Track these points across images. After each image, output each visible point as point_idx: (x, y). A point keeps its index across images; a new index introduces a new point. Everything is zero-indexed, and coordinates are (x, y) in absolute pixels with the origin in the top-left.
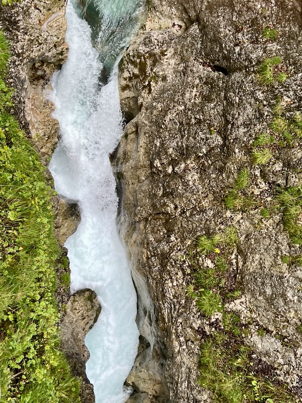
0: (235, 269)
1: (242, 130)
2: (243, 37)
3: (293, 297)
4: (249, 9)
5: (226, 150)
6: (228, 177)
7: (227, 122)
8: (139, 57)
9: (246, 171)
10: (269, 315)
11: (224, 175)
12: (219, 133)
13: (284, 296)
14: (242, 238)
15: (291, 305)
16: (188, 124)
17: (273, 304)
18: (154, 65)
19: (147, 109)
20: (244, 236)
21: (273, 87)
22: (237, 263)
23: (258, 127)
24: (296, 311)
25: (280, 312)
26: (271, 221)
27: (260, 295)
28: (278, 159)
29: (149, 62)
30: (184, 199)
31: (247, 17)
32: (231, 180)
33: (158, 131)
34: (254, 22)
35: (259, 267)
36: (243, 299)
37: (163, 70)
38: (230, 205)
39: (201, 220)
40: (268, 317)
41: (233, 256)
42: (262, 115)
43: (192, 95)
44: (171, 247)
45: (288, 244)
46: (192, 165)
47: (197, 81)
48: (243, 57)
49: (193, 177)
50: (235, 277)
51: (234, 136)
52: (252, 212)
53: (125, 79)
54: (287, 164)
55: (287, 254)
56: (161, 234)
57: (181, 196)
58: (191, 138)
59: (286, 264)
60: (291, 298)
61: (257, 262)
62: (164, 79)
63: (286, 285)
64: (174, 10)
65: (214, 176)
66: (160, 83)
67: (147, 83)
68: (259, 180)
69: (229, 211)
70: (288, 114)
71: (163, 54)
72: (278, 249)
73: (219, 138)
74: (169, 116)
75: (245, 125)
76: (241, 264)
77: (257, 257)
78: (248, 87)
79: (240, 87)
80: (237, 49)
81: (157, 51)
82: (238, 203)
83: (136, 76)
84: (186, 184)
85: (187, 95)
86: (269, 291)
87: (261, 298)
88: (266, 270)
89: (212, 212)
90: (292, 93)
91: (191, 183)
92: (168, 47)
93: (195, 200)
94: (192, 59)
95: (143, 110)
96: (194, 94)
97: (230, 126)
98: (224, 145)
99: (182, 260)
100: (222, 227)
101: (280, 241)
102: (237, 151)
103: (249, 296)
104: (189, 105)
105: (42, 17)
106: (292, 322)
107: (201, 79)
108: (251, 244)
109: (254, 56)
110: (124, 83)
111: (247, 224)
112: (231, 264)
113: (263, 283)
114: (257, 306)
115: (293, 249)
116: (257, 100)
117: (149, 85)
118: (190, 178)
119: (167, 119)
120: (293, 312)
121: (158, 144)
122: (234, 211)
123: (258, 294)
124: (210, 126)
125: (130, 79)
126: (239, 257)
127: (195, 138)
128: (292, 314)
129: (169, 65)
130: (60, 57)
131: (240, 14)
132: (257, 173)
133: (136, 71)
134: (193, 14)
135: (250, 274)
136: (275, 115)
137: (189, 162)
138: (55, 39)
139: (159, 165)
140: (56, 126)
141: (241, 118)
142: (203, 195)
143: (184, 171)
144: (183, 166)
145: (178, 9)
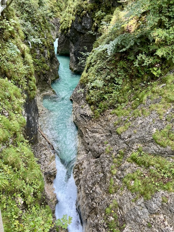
0: (121, 216)
1: (107, 168)
2: (101, 147)
3: (141, 213)
4: (99, 140)
5: (105, 176)
6: (108, 184)
7: (103, 168)
8: (77, 166)
9: (112, 178)
10: (137, 227)
11: (107, 184)
12: (102, 173)
13: (138, 215)
14: (119, 202)
15: (142, 217)
16: (93, 176)
17: (136, 221)
18: (81, 166)
19: (82, 179)
20: (119, 201)
21: (110, 152)
22: (121, 213)
23: (110, 164)
24: (144, 219)
25: (140, 223)
26: (124, 190)
27: (132, 221)
28: (119, 170)
29: (80, 166)
30: (98, 199)
31: (100, 142)
32: (109, 184)
33: (86, 183)
34: (102, 142)
35: (127, 210)
36: (127, 227)
37: (84, 166)
38: (111, 192)
39: (105, 202)
40: (137, 228)
41: (119, 211)
42: (110, 161)
43: (93, 168)
44: (98, 220)
45: (132, 195)
46: (97, 186)
47: (93, 164)
48: (102, 150)
49: (98, 190)
50: (122, 219)
51: (105, 171)
52: (118, 191)
53: (75, 174)
54: (122, 170)
55: (133, 198)
56: (95, 218)
57: (96, 198)
58: (95, 179)
59: (134, 203)
60: (140, 214)
61: (126, 208)
62: (85, 168)
63: (137, 210)
64: (84, 152)
65: (104, 186)
66: (84, 170)
67: (80, 172)
68: (116, 180)
69: (111, 195)
70: (116, 156)
71: (83, 162)
72: (130, 198)
73: (102, 174)
74: (88, 176)
75: (107, 166)
76: (122, 212)
77: (125, 206)
78: (105, 156)
79: (103, 157)
80: (100, 150)
81: (81, 162)
82: (113, 190)
83: (77, 171)
84: (97, 193)
85: (91, 168)
86: (133, 217)
87: (132, 222)
88: (130, 209)
89: (107, 198)
90: (115, 151)
91: (98, 191)
92: (84, 160)
93: (101, 197)
94: (90, 159)
95: (81, 180)
96: (93, 167)
97: (104, 169)
98: (104, 175)
99: (103, 223)
100: (111, 201)
101: (129, 195)
102: (107, 174)
103: (128, 224)
104: (92, 171)
105: (49, 163)
106: (145, 225)
107: (94, 162)
108: (122, 202)
109: (104, 149)
110: (75, 175)
111: (118, 196)
112: (119, 215)
113: (130, 215)
114: (132, 226)
115: (133, 195)
116: (108, 158)
117: (81, 172)
118: (97, 190)
119: (87, 177)
120: (144, 220)
121: (87, 186)
122: (113, 193)
123: (131, 221)
124: (99, 172)
125: (76, 173)
126: (120, 210)
127: (96, 178)
128: (144, 221)
129: (85, 164)
130: (55, 173)
131: (98, 142)
132: (115, 177)
133: (77, 170)
134: (88, 150)
135: (126, 214)
136: (113, 159)
137: (96, 186)
138: (53, 168)
139: (88, 192)
140: (55, 195)
141: (106, 165)
142: (103, 194)
143: (95, 189)
144: (94, 188)
145: (85, 151)
